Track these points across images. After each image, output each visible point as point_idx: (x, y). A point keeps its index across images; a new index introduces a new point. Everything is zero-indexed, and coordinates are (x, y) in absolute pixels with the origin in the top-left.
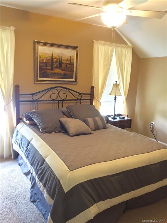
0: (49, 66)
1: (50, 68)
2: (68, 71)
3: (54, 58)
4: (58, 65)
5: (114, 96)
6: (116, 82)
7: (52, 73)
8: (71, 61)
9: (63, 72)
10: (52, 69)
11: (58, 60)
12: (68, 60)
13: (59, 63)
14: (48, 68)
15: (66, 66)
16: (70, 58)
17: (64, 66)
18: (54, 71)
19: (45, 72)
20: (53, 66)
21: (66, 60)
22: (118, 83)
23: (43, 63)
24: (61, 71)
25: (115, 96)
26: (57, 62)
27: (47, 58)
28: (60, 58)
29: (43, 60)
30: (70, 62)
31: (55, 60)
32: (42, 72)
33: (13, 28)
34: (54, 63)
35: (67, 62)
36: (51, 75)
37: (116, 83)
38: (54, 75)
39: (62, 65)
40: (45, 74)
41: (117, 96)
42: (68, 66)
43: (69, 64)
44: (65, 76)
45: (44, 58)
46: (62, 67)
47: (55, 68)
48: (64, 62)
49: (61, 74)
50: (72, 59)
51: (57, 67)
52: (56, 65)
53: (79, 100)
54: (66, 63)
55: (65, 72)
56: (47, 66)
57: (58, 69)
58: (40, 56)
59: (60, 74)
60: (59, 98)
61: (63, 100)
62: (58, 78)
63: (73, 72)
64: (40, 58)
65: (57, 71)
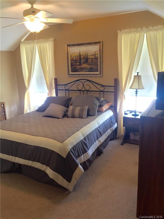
0: (78, 63)
1: (78, 64)
2: (94, 65)
3: (81, 55)
4: (85, 61)
5: (135, 90)
6: (138, 73)
7: (80, 68)
8: (96, 55)
9: (89, 67)
10: (80, 65)
11: (85, 57)
12: (93, 55)
13: (86, 59)
14: (77, 64)
15: (92, 61)
16: (95, 53)
17: (89, 61)
18: (81, 66)
19: (75, 68)
20: (81, 62)
21: (91, 55)
22: (139, 74)
23: (73, 60)
24: (87, 65)
25: (137, 90)
26: (84, 58)
27: (76, 56)
28: (86, 55)
29: (73, 58)
30: (95, 57)
31: (82, 57)
32: (72, 68)
33: (52, 39)
34: (82, 60)
35: (93, 57)
36: (80, 69)
37: (138, 75)
38: (82, 69)
39: (88, 60)
40: (75, 69)
41: (138, 90)
42: (94, 60)
43: (94, 59)
44: (91, 70)
45: (74, 56)
46: (88, 62)
47: (82, 63)
48: (90, 58)
49: (88, 68)
50: (97, 54)
51: (84, 63)
52: (83, 61)
53: (102, 91)
54: (91, 58)
55: (91, 66)
56: (76, 63)
57: (85, 64)
58: (71, 55)
59: (86, 69)
60: (83, 89)
61: (87, 91)
62: (86, 72)
63: (98, 65)
64: (71, 56)
65: (84, 66)
